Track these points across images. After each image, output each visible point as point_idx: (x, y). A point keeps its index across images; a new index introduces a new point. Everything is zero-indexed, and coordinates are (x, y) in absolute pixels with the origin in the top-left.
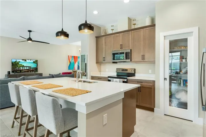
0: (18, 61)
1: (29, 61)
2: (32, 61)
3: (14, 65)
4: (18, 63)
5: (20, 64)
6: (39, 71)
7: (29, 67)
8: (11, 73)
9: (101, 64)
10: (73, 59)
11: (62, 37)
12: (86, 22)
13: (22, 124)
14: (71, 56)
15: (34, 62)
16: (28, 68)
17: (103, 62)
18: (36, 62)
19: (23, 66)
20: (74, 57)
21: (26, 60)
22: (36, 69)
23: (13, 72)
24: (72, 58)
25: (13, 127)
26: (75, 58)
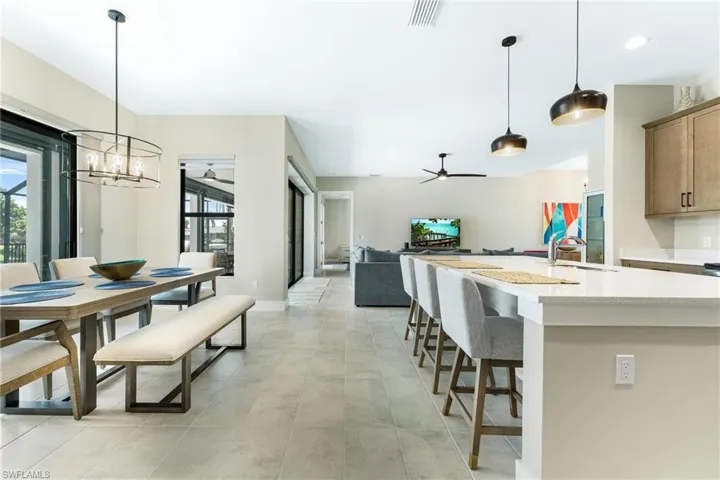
0: (422, 221)
1: (443, 222)
2: (448, 222)
3: (416, 229)
4: (422, 227)
5: (425, 227)
6: (464, 246)
7: (441, 234)
8: (410, 247)
9: (673, 219)
10: (562, 213)
11: (509, 150)
12: (577, 87)
13: (419, 337)
14: (553, 204)
15: (452, 224)
16: (440, 237)
17: (684, 210)
18: (457, 224)
19: (431, 233)
20: (565, 206)
21: (436, 221)
22: (457, 240)
23: (413, 244)
24: (557, 208)
25: (406, 339)
26: (569, 210)
